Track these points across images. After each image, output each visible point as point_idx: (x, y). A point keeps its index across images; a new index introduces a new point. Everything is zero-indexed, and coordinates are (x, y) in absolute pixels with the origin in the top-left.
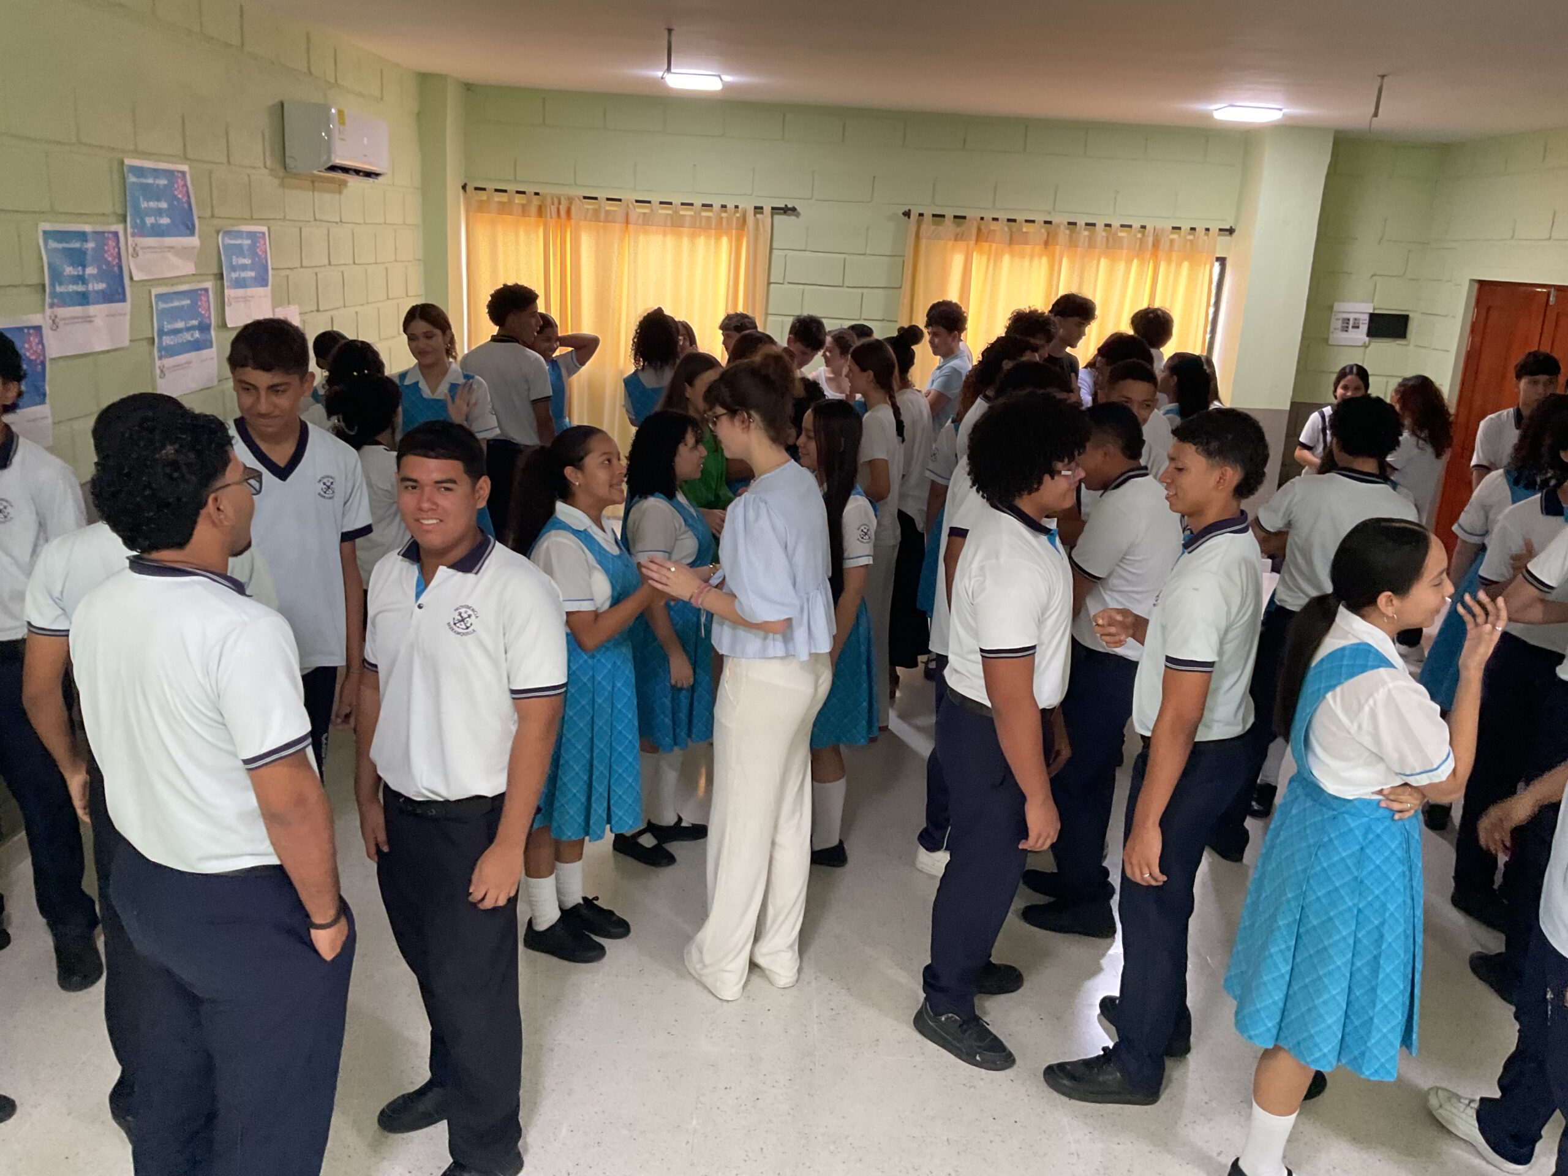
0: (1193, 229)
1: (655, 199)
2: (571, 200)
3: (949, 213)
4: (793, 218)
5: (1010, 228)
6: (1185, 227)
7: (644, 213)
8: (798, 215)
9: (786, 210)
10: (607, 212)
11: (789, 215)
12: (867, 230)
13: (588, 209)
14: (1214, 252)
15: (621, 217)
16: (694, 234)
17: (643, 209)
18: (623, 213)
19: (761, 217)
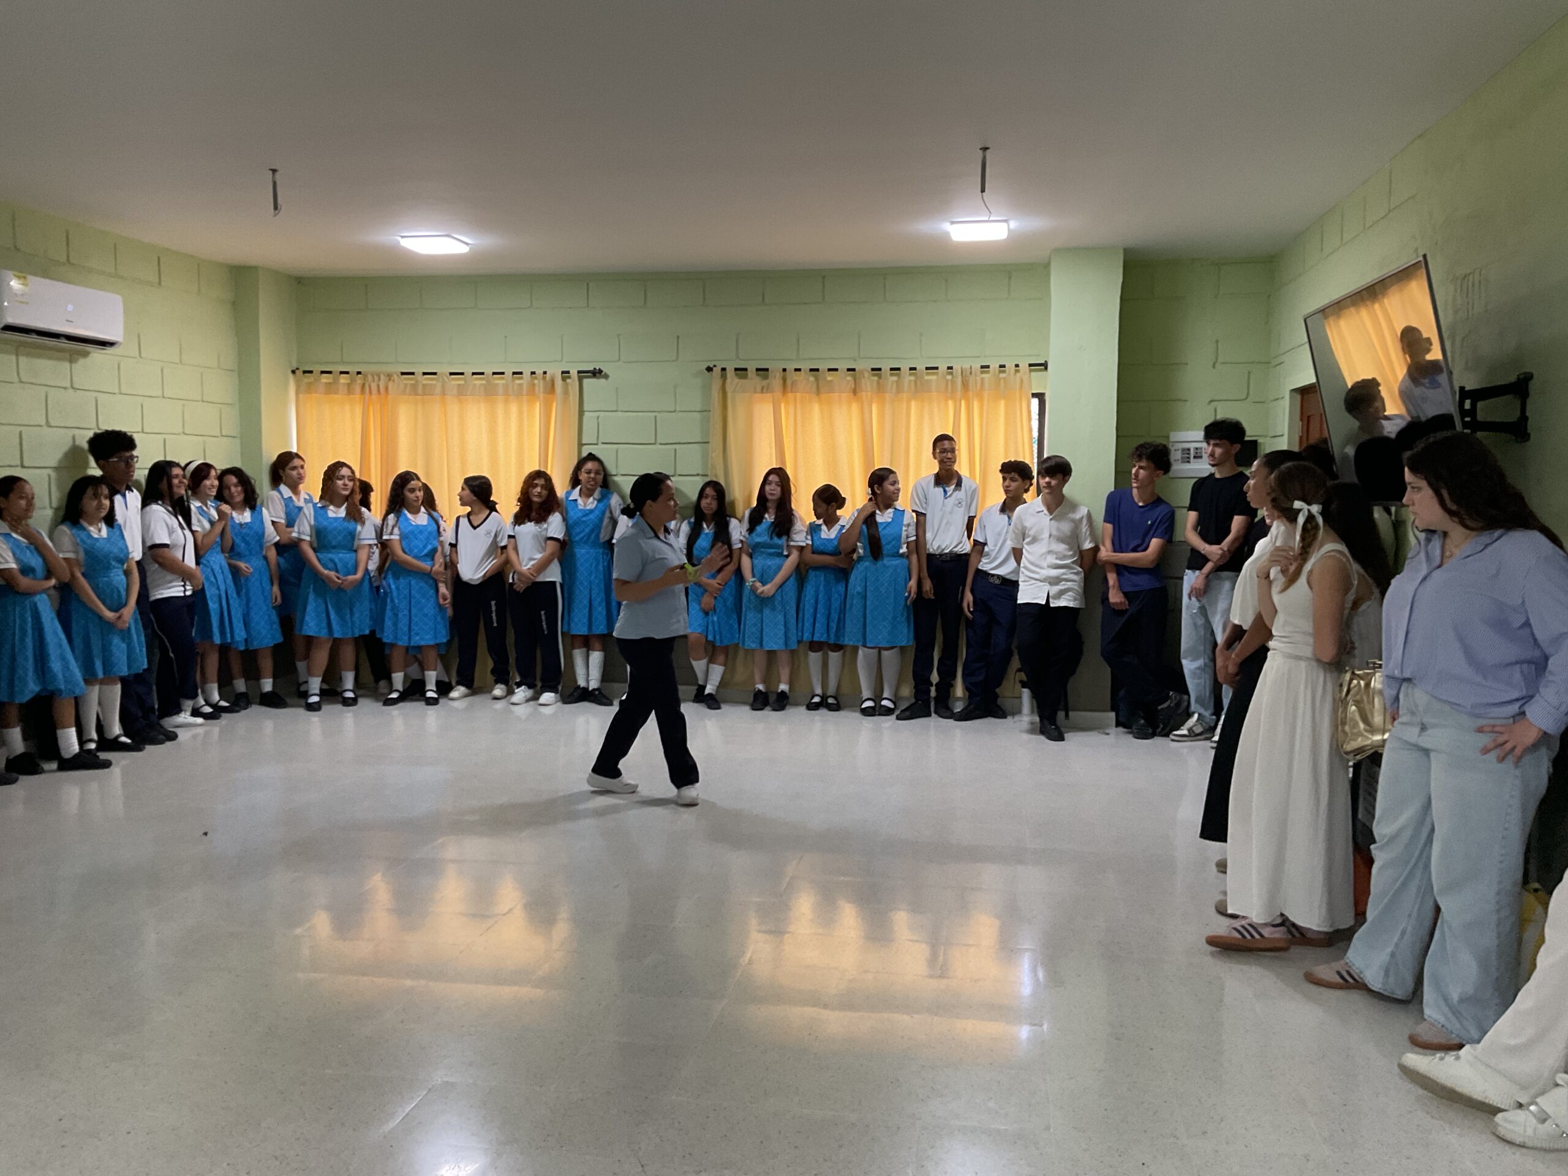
0: (1002, 366)
1: (468, 370)
2: (389, 376)
3: (752, 367)
4: (602, 381)
5: (817, 379)
6: (994, 366)
7: (459, 385)
8: (606, 377)
9: (596, 373)
10: (424, 385)
11: (598, 378)
12: (675, 387)
13: (406, 384)
14: (1030, 389)
15: (438, 389)
16: (506, 401)
17: (457, 381)
18: (439, 385)
19: (568, 381)
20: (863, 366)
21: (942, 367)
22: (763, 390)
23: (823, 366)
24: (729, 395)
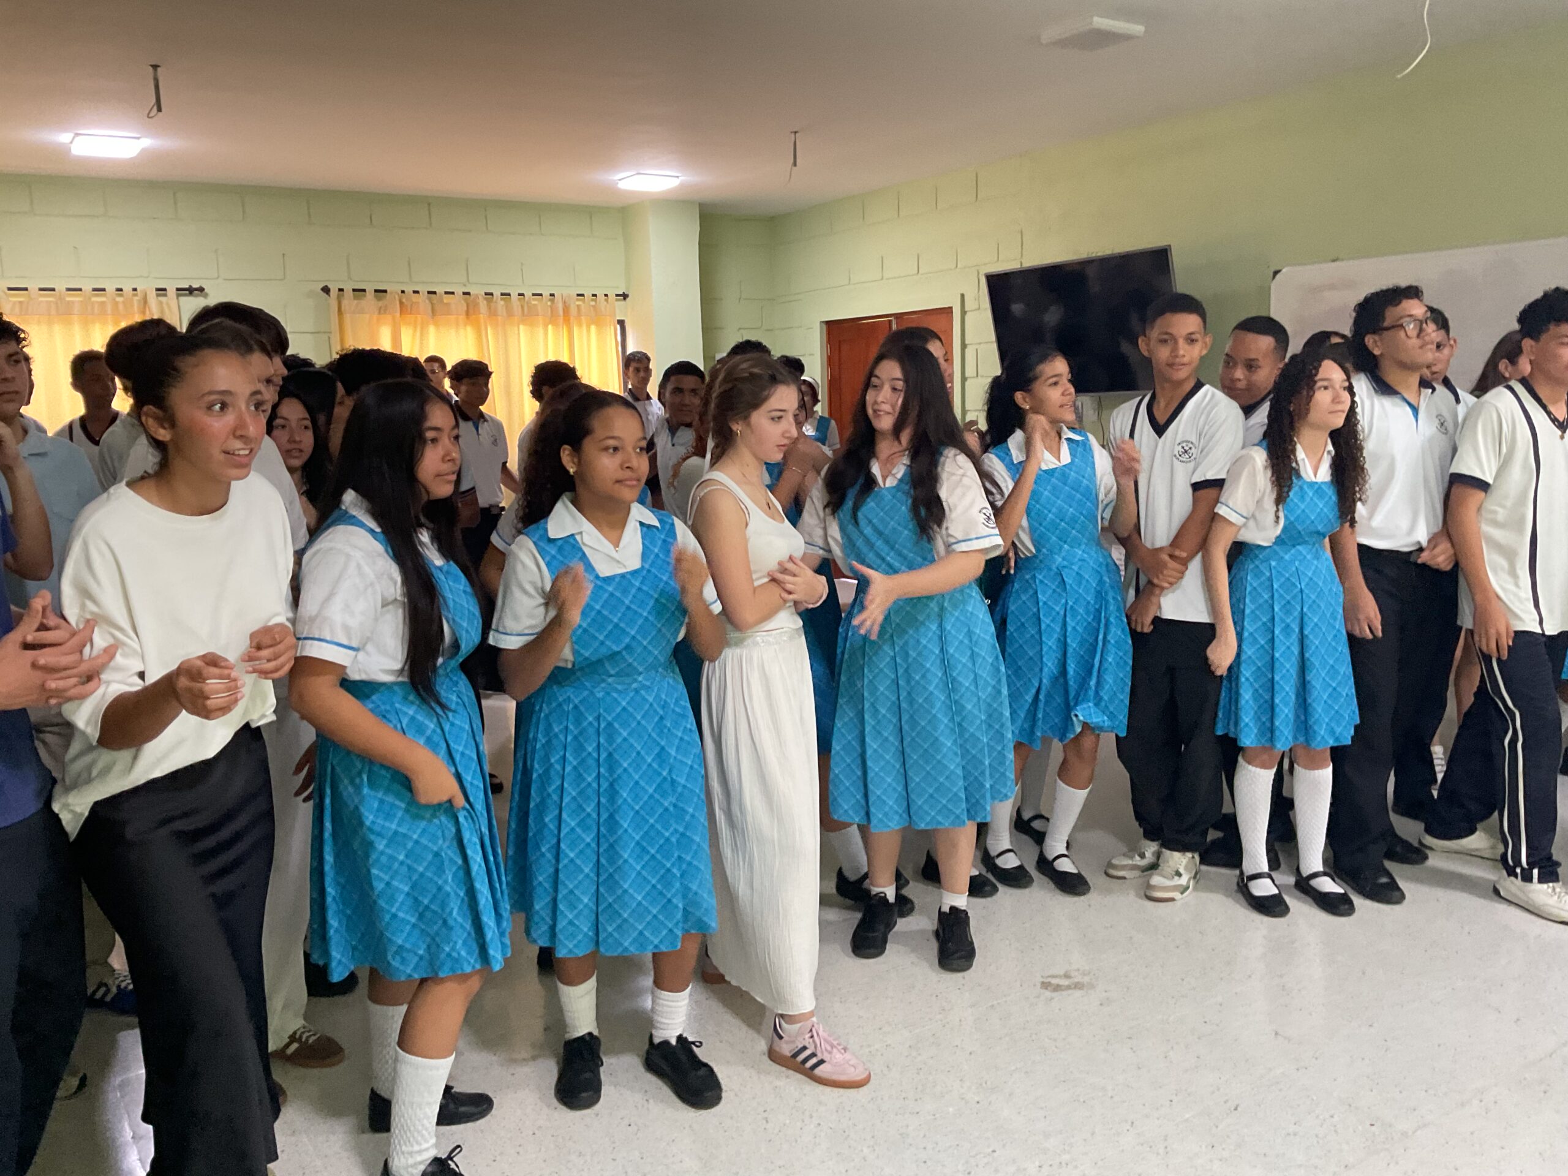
0: (594, 295)
1: (34, 286)
5: (434, 301)
6: (588, 294)
11: (196, 296)
12: (285, 307)
14: (615, 315)
16: (86, 321)
19: (164, 298)
20: (477, 291)
21: (546, 294)
22: (382, 311)
23: (440, 290)
24: (346, 314)
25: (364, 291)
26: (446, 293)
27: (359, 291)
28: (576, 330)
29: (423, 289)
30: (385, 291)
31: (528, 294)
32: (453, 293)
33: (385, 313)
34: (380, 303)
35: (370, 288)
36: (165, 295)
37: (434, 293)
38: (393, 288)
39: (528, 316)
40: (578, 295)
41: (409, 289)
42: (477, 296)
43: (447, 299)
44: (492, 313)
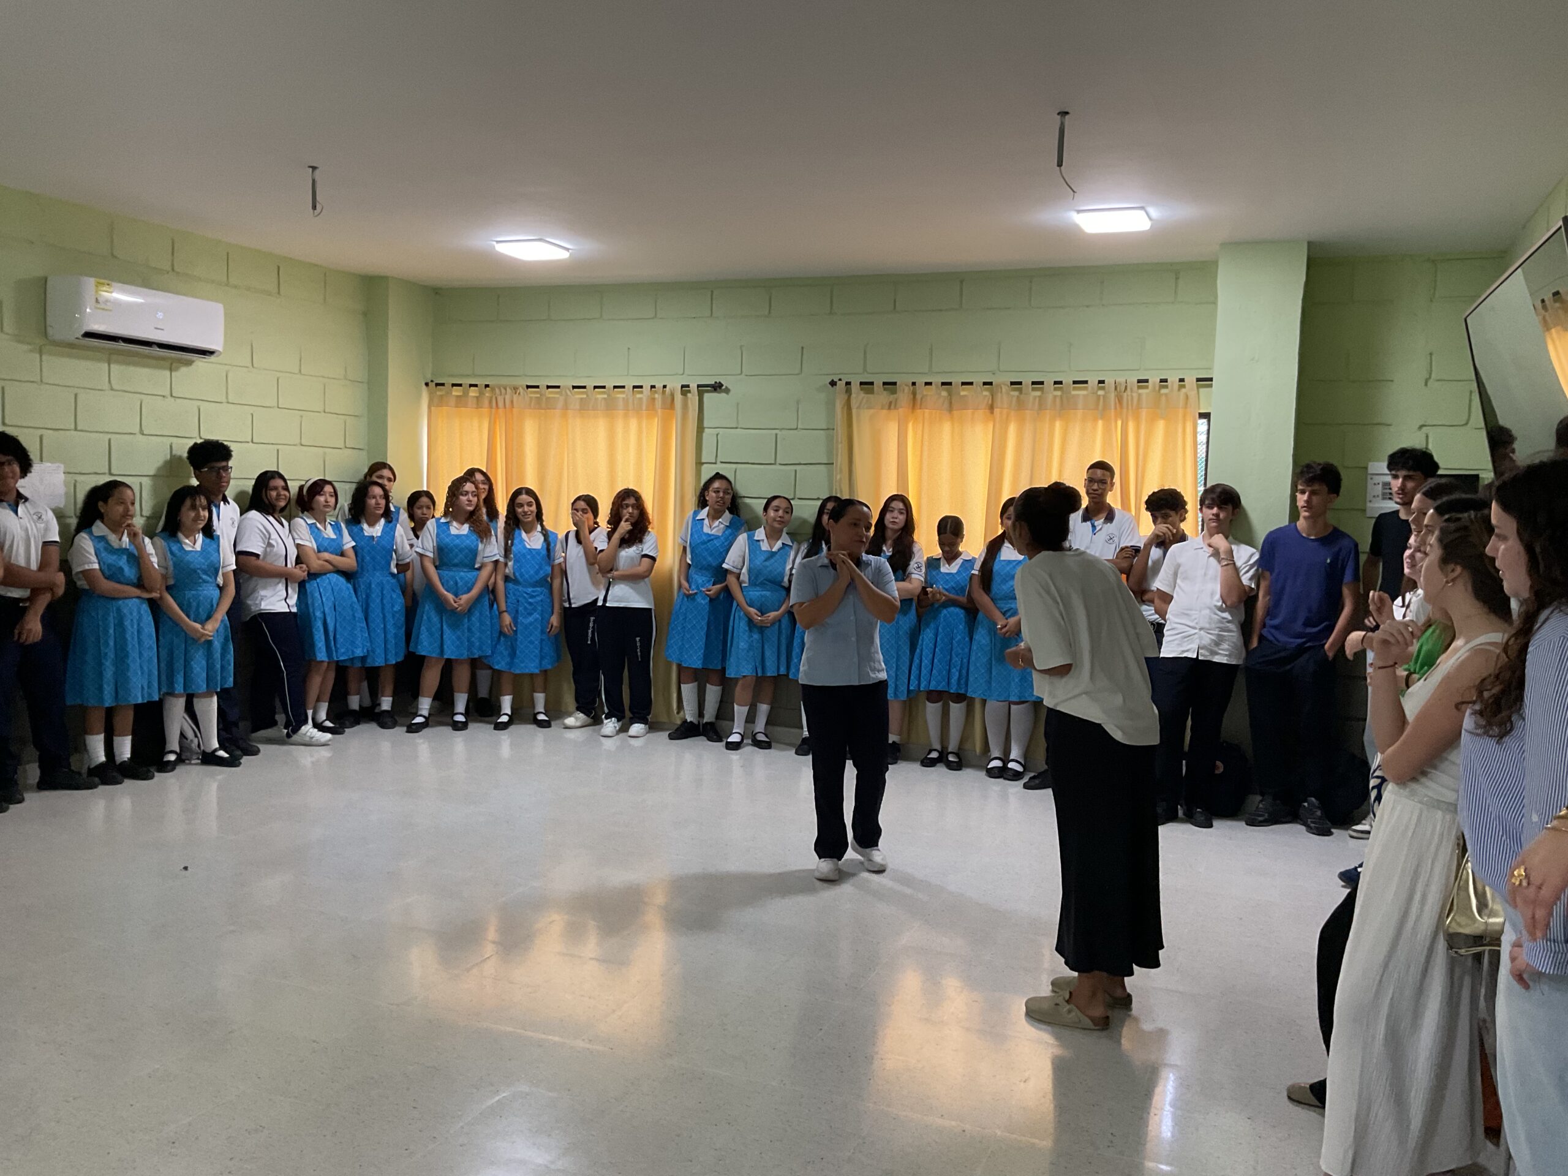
0: (1163, 381)
1: (590, 384)
2: (515, 389)
4: (724, 395)
5: (950, 394)
7: (582, 399)
8: (727, 391)
9: (717, 387)
10: (548, 399)
11: (719, 393)
12: (798, 402)
13: (531, 398)
14: (1195, 407)
15: (560, 404)
16: (626, 416)
17: (579, 394)
18: (562, 399)
19: (689, 395)
20: (1002, 379)
21: (1093, 381)
22: (890, 406)
23: (956, 380)
24: (854, 411)
25: (872, 383)
26: (963, 384)
27: (867, 385)
28: (1131, 426)
29: (937, 379)
30: (895, 384)
31: (1067, 380)
32: (971, 384)
33: (895, 408)
34: (892, 397)
35: (878, 382)
36: (689, 391)
37: (950, 384)
38: (903, 380)
39: (1065, 407)
40: (1139, 381)
41: (921, 380)
42: (999, 386)
43: (965, 392)
44: (1020, 405)
